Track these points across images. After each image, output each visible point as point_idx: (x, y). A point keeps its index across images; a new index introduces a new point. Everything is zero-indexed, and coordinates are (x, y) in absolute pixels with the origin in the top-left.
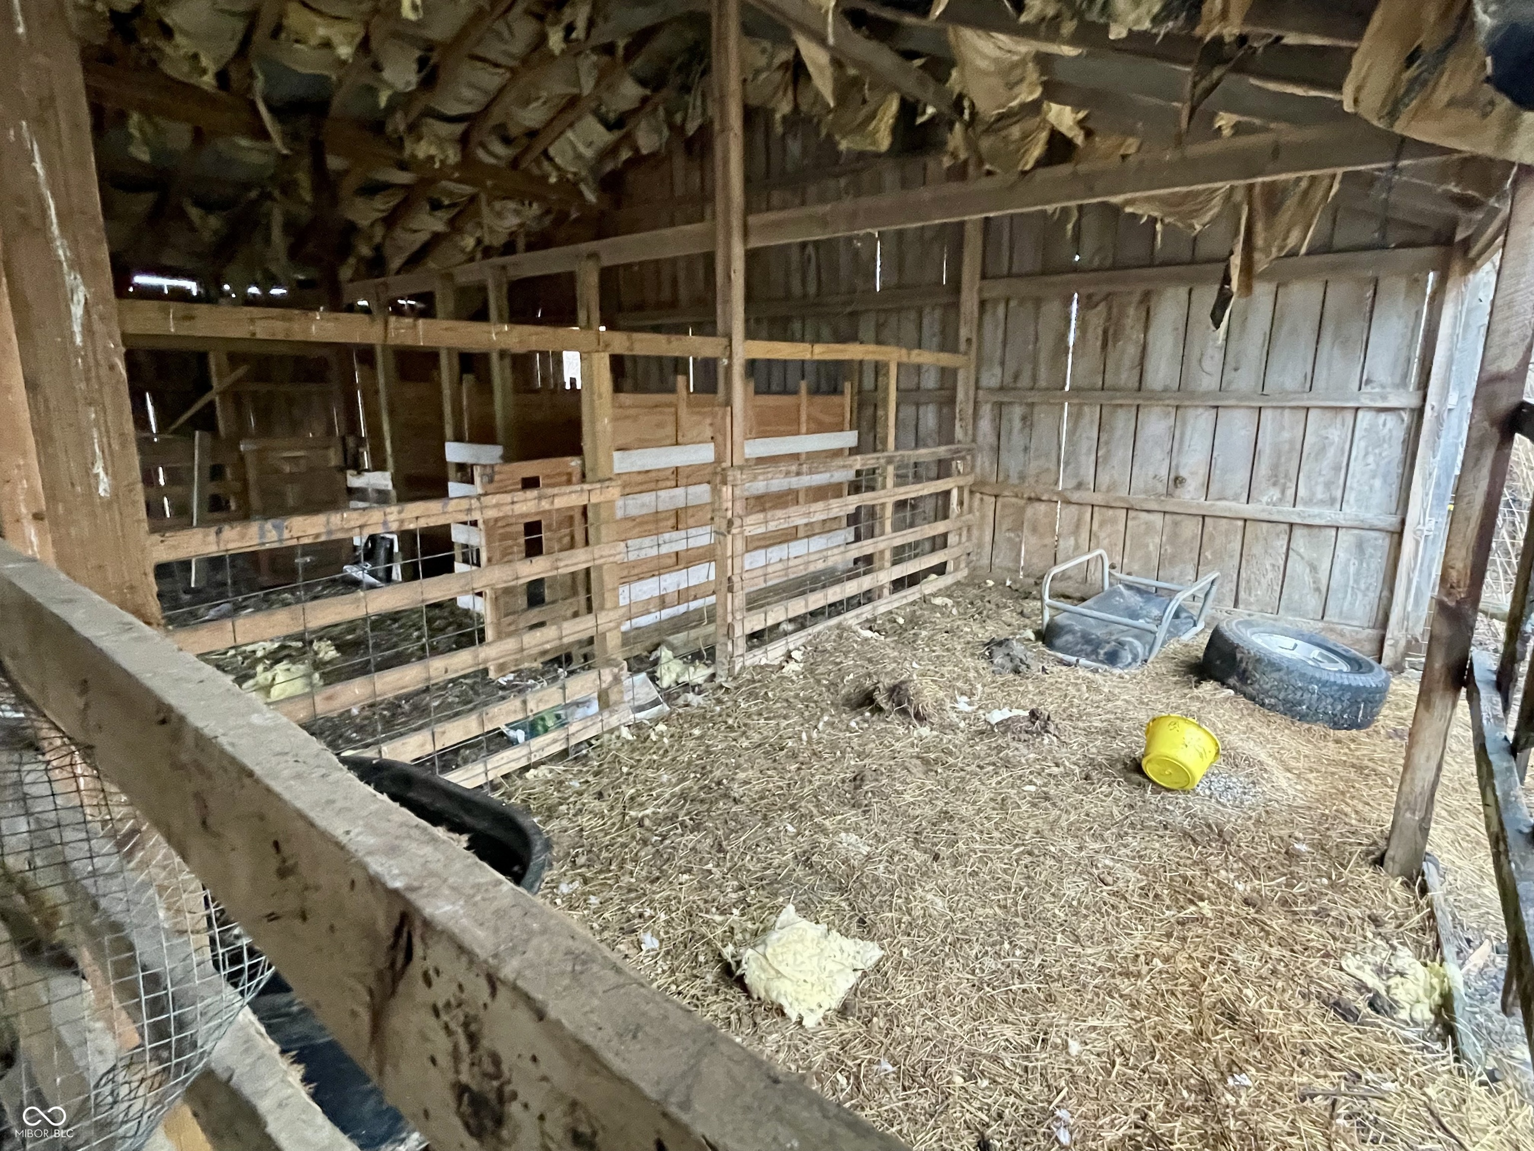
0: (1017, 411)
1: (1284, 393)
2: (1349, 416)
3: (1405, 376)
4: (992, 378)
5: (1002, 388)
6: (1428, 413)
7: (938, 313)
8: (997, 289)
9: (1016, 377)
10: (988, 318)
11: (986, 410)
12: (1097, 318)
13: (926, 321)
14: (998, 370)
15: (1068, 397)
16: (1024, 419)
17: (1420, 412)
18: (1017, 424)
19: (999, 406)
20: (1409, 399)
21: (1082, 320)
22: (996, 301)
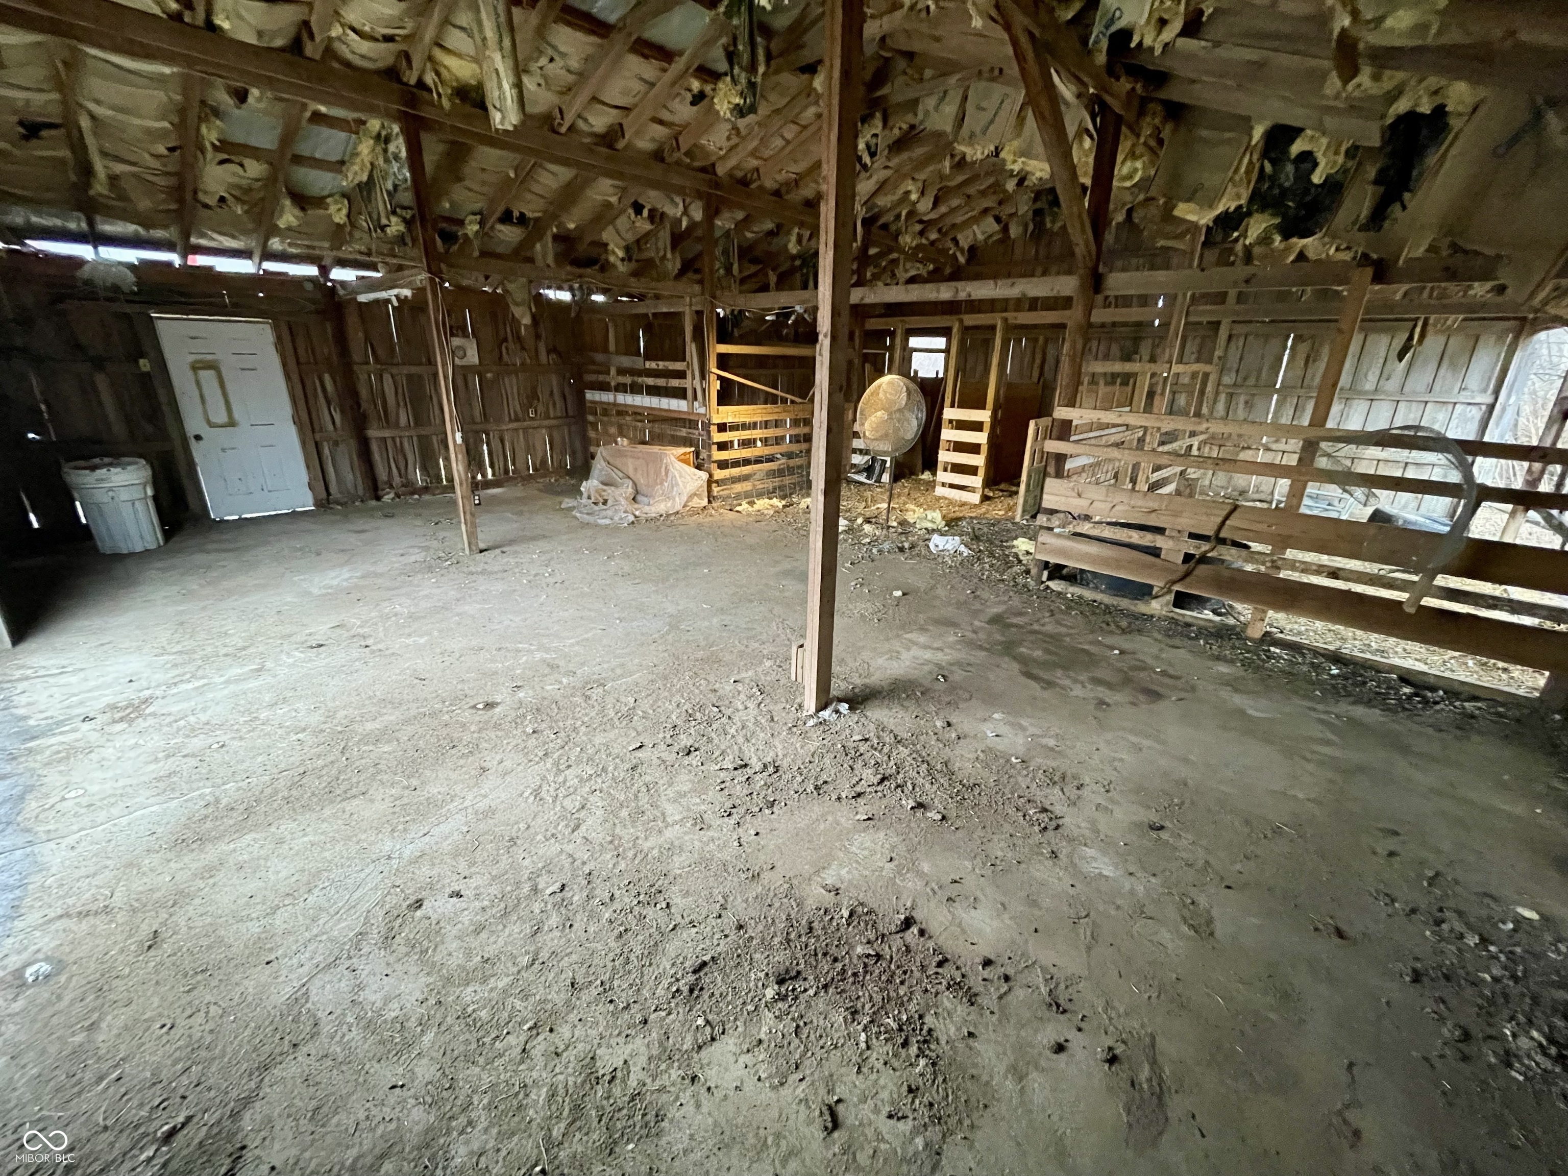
0: (1242, 399)
1: (1414, 392)
2: (1450, 407)
3: (1488, 385)
4: (1227, 380)
5: (1235, 385)
6: (1498, 407)
7: (1198, 340)
8: (1240, 329)
9: (1245, 379)
10: (1233, 344)
11: (1222, 398)
12: (1304, 348)
13: (1188, 345)
14: (1233, 375)
15: (1277, 391)
16: (1246, 403)
17: (1492, 407)
18: (1241, 406)
19: (1231, 396)
20: (1489, 399)
21: (1293, 348)
22: (1238, 336)
